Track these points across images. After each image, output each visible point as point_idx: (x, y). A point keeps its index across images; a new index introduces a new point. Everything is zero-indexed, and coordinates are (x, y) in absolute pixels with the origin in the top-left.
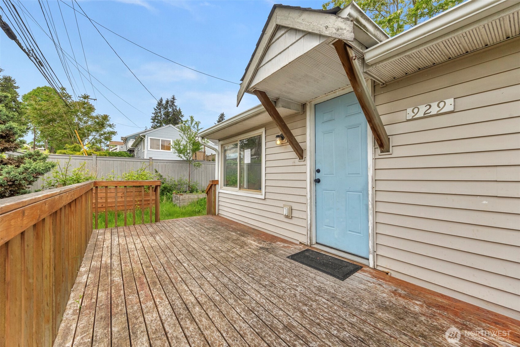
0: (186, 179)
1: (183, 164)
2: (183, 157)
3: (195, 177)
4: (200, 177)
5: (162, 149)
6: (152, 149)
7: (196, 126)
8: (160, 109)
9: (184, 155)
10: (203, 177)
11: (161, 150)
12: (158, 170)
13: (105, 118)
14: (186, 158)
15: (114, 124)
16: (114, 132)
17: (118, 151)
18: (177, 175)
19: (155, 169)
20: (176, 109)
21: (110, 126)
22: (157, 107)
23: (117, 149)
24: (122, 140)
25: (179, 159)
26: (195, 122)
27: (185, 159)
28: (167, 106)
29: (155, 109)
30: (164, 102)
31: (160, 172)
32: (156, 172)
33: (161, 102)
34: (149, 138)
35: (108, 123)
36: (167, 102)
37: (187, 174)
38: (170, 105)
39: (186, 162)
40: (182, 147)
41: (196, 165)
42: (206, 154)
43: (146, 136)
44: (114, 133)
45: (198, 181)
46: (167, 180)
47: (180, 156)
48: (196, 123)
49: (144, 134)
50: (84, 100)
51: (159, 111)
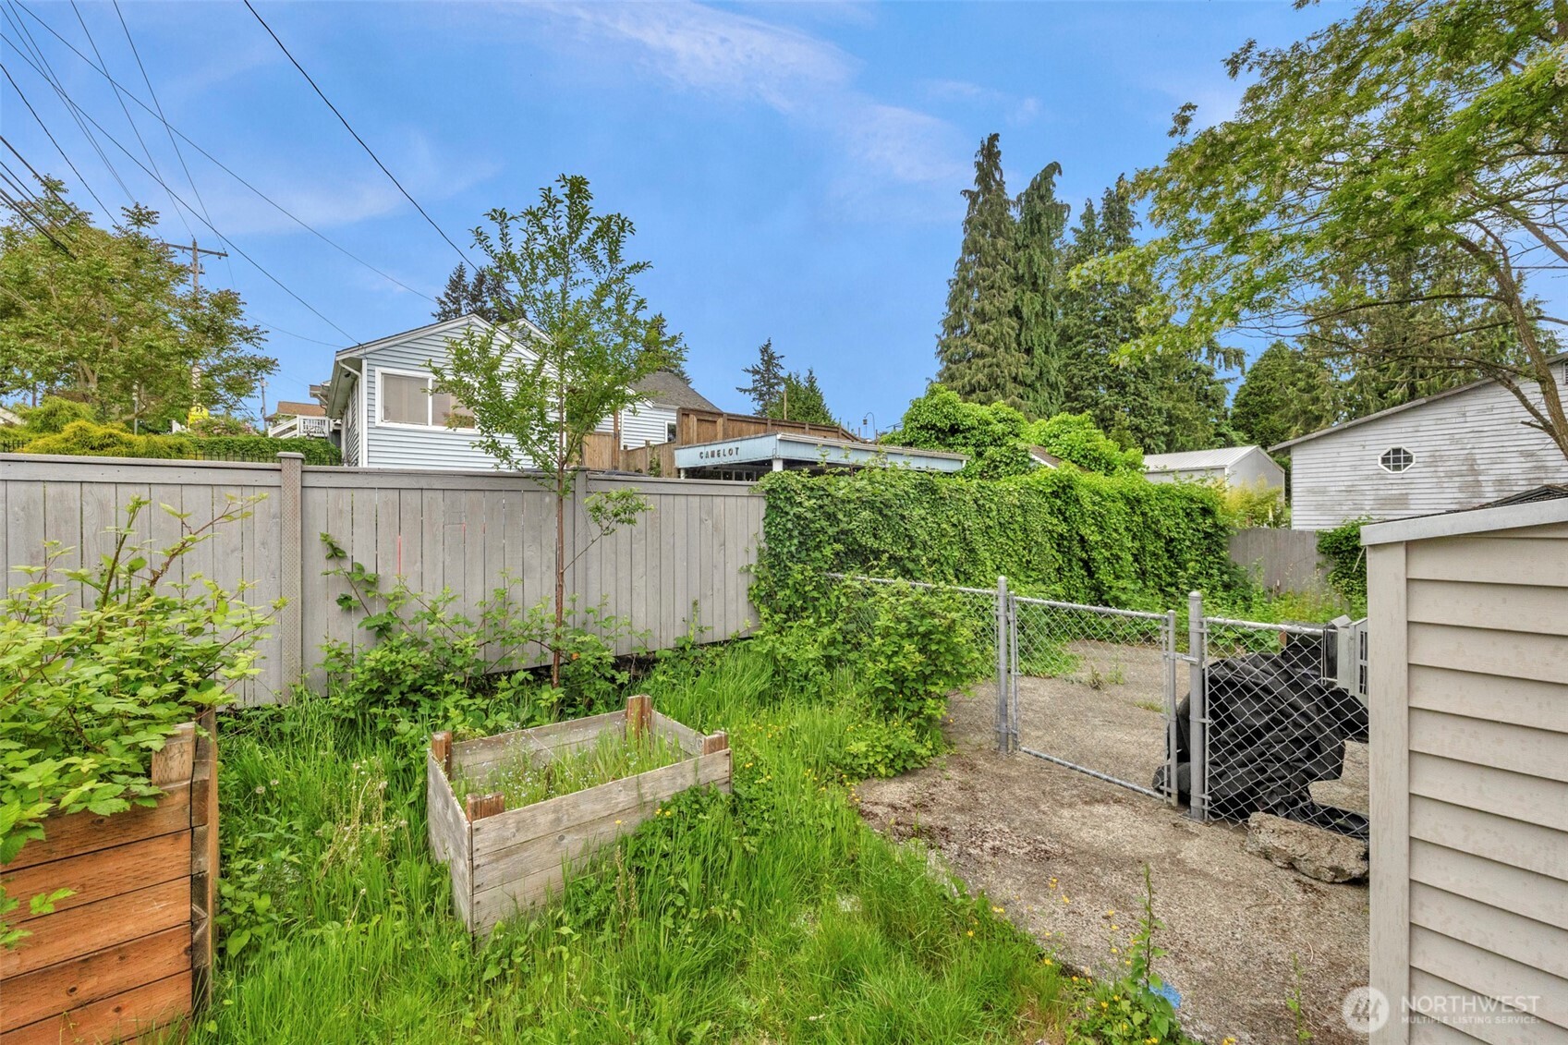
0: (536, 598)
1: (515, 497)
2: (517, 454)
3: (593, 573)
4: (624, 573)
5: (435, 422)
6: (395, 421)
7: (601, 251)
8: (456, 301)
9: (523, 441)
10: (639, 570)
11: (431, 427)
12: (343, 543)
13: (227, 303)
14: (535, 455)
15: (261, 329)
16: (267, 360)
17: (298, 433)
18: (479, 571)
19: (325, 538)
20: (509, 302)
21: (247, 335)
22: (447, 295)
23: (292, 429)
24: (315, 396)
25: (487, 463)
26: (594, 226)
27: (527, 463)
28: (481, 291)
29: (442, 302)
30: (470, 278)
31: (361, 552)
32: (336, 553)
33: (460, 277)
34: (378, 371)
35: (237, 323)
36: (481, 279)
37: (541, 560)
38: (489, 289)
39: (533, 485)
40: (510, 389)
41: (610, 507)
42: (622, 444)
43: (365, 363)
44: (264, 365)
45: (611, 600)
46: (411, 609)
47: (494, 446)
48: (604, 230)
49: (354, 355)
50: (135, 228)
51: (453, 307)
